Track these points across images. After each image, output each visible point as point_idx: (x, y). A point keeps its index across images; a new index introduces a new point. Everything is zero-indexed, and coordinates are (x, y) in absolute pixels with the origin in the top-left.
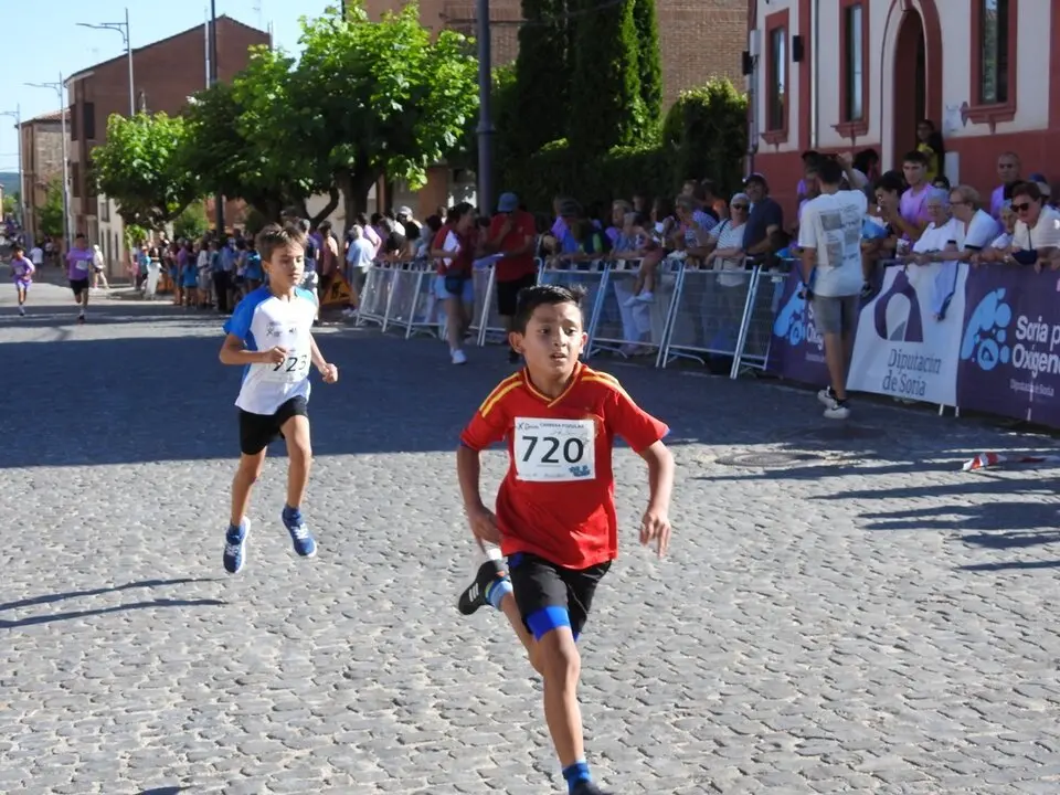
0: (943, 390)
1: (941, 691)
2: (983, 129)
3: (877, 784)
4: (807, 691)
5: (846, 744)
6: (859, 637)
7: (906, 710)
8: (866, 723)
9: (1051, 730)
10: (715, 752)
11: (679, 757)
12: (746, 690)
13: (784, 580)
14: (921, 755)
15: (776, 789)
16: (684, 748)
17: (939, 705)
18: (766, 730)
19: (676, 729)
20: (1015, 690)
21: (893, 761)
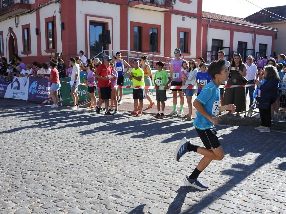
0: (25, 97)
1: (53, 156)
2: (26, 56)
3: (51, 179)
4: (27, 159)
5: (40, 171)
6: (32, 146)
7: (49, 161)
8: (42, 165)
9: (78, 161)
10: (13, 178)
11: (5, 180)
12: (14, 161)
13: (11, 136)
14: (57, 171)
15: (30, 185)
16: (5, 178)
17: (55, 159)
18: (22, 170)
19: (2, 173)
20: (67, 153)
21: (52, 173)
